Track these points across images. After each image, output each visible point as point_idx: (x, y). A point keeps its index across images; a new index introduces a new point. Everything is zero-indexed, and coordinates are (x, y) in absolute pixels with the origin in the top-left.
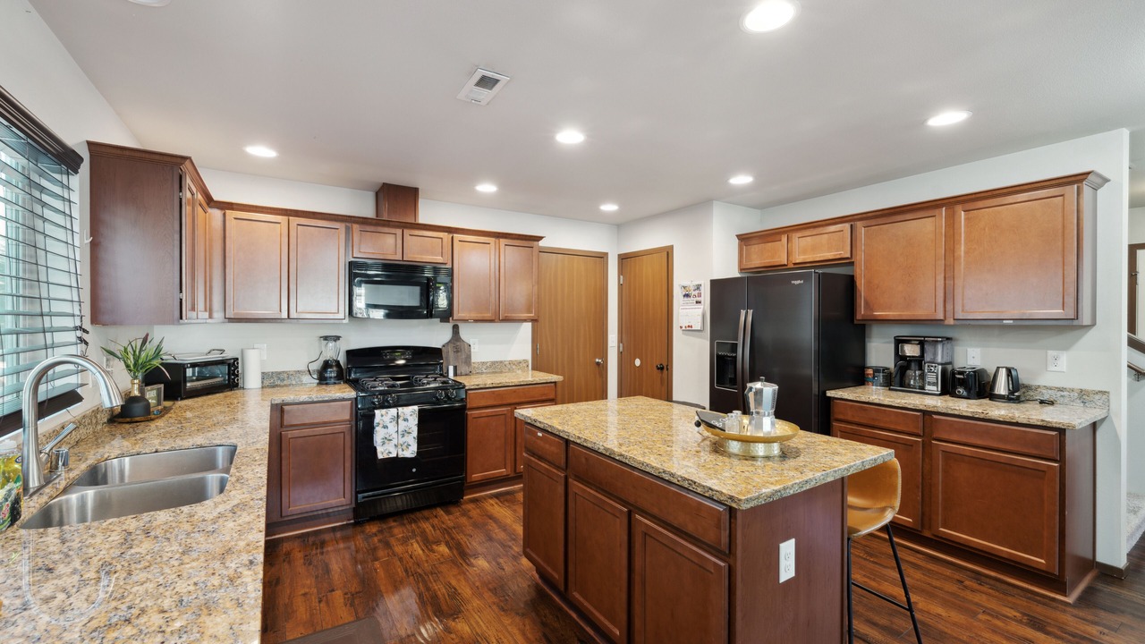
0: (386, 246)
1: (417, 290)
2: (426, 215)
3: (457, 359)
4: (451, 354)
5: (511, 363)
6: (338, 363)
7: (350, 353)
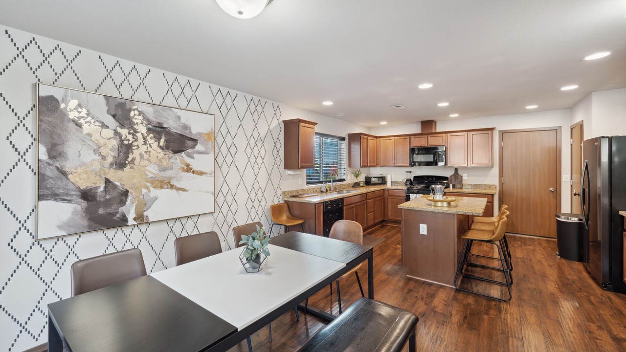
0: (422, 142)
1: (432, 156)
2: (440, 128)
3: (455, 181)
4: (453, 180)
5: (485, 185)
6: (410, 180)
7: (415, 177)
